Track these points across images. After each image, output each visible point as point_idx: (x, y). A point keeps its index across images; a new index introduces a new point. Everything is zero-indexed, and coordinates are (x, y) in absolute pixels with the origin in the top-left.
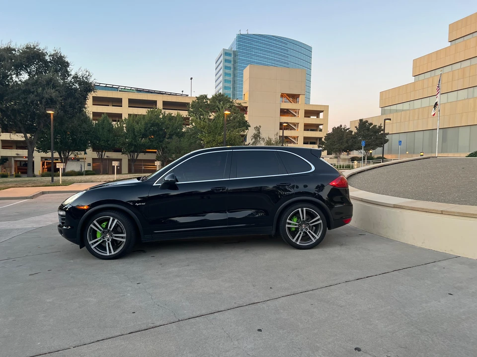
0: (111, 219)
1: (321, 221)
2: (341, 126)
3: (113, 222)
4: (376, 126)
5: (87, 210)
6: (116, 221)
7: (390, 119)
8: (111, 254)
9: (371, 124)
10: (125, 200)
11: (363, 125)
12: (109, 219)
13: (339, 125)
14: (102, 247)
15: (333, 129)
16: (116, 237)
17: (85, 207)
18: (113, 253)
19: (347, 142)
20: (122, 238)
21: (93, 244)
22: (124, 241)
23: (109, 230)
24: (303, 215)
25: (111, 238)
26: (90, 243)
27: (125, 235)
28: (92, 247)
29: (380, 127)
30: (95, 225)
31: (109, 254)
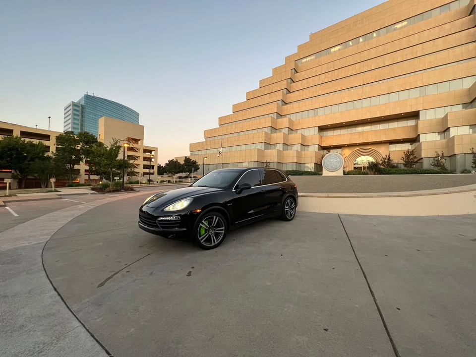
0: (215, 217)
1: (294, 205)
3: (216, 220)
4: (194, 161)
5: (200, 212)
6: (218, 218)
7: (206, 158)
9: (191, 160)
10: (222, 202)
12: (213, 217)
13: (172, 159)
14: (209, 240)
15: (169, 161)
16: (217, 230)
17: (198, 211)
18: (216, 243)
19: (179, 168)
20: (222, 230)
21: (202, 239)
22: (223, 232)
23: (213, 226)
24: (289, 203)
25: (213, 232)
26: (200, 239)
27: (223, 228)
28: (202, 242)
29: (196, 161)
30: (203, 223)
31: (213, 244)
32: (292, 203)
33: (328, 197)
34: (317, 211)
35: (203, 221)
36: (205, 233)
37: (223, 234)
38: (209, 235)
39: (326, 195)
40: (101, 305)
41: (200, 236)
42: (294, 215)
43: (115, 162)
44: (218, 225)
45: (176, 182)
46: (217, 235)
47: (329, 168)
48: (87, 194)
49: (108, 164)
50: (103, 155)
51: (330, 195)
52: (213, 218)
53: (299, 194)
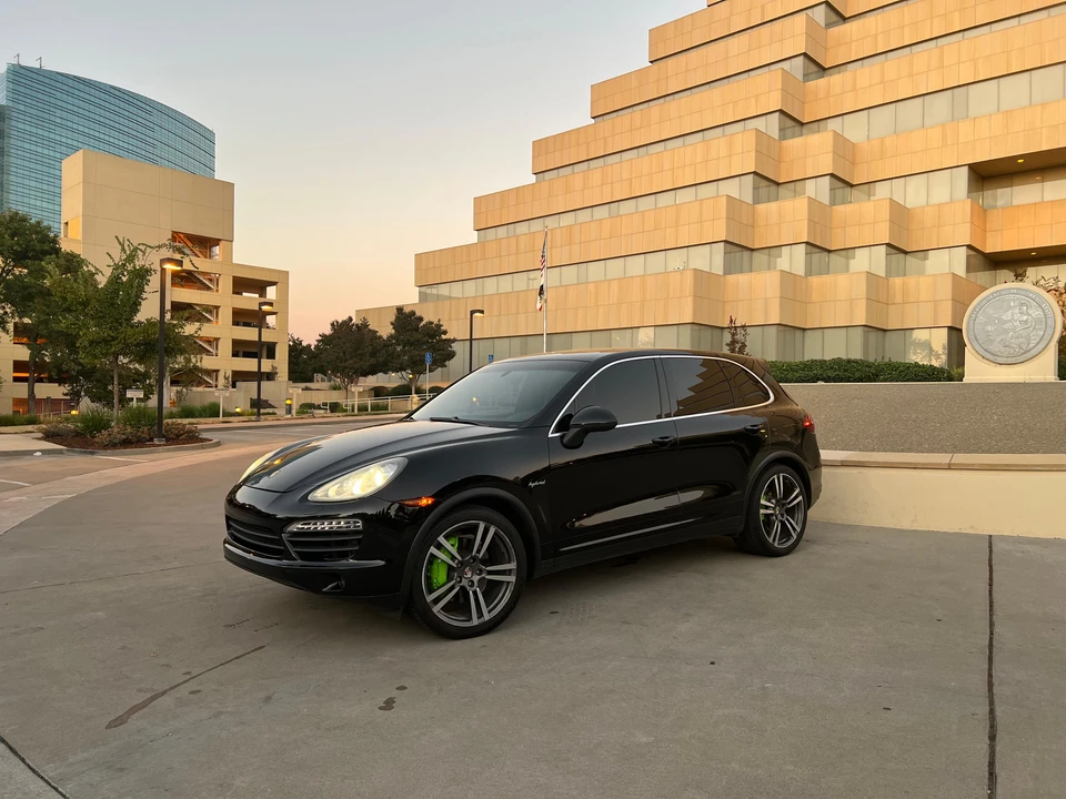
0: (482, 526)
1: (800, 498)
2: (350, 319)
3: (486, 535)
4: (431, 323)
5: (429, 508)
6: (492, 530)
7: (482, 312)
8: (481, 620)
9: (421, 319)
10: (510, 476)
11: (405, 320)
12: (477, 526)
13: (345, 318)
14: (460, 604)
15: (333, 325)
16: (490, 573)
17: (424, 502)
18: (487, 617)
19: (373, 354)
20: (508, 573)
21: (436, 601)
22: (512, 579)
23: (474, 559)
24: (779, 488)
25: (476, 578)
26: (430, 598)
27: (513, 566)
28: (436, 609)
29: (439, 326)
30: (439, 547)
31: (475, 621)
32: (788, 489)
33: (949, 467)
34: (906, 525)
35: (441, 539)
36: (449, 578)
37: (511, 588)
38: (463, 588)
39: (944, 458)
40: (121, 770)
41: (431, 591)
42: (800, 535)
43: (130, 331)
44: (494, 555)
45: (363, 409)
46: (491, 589)
47: (995, 348)
48: (30, 453)
49: (105, 341)
50: (85, 304)
51: (960, 458)
52: (474, 529)
53: (825, 455)
